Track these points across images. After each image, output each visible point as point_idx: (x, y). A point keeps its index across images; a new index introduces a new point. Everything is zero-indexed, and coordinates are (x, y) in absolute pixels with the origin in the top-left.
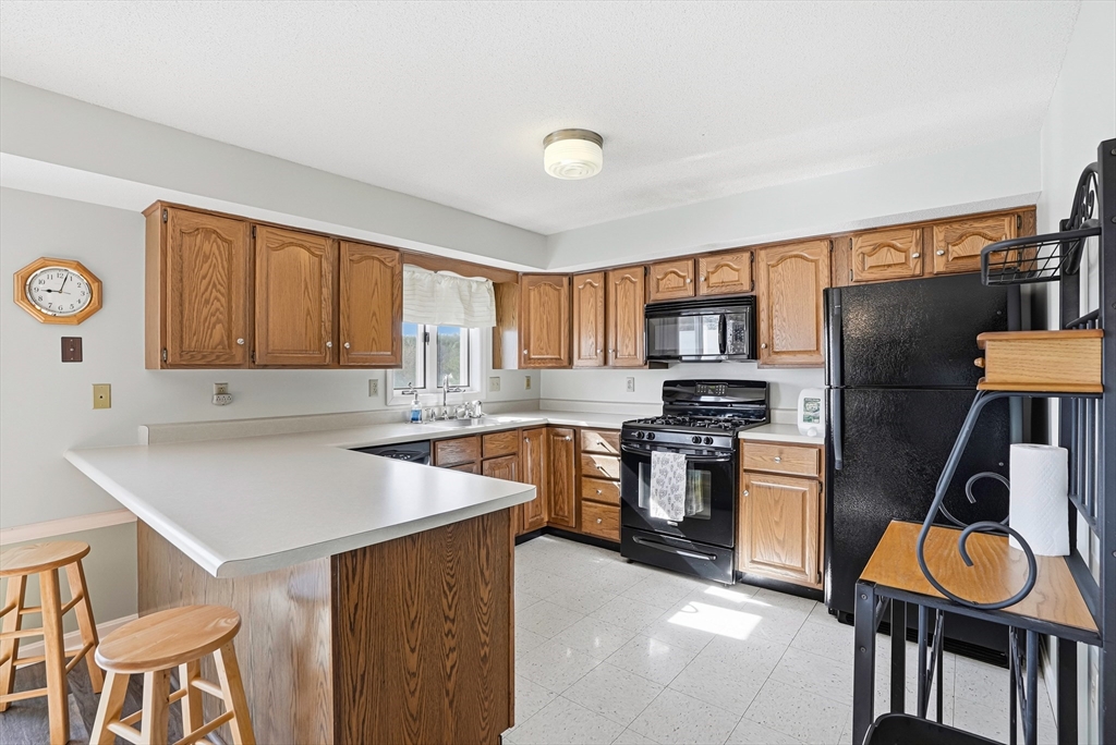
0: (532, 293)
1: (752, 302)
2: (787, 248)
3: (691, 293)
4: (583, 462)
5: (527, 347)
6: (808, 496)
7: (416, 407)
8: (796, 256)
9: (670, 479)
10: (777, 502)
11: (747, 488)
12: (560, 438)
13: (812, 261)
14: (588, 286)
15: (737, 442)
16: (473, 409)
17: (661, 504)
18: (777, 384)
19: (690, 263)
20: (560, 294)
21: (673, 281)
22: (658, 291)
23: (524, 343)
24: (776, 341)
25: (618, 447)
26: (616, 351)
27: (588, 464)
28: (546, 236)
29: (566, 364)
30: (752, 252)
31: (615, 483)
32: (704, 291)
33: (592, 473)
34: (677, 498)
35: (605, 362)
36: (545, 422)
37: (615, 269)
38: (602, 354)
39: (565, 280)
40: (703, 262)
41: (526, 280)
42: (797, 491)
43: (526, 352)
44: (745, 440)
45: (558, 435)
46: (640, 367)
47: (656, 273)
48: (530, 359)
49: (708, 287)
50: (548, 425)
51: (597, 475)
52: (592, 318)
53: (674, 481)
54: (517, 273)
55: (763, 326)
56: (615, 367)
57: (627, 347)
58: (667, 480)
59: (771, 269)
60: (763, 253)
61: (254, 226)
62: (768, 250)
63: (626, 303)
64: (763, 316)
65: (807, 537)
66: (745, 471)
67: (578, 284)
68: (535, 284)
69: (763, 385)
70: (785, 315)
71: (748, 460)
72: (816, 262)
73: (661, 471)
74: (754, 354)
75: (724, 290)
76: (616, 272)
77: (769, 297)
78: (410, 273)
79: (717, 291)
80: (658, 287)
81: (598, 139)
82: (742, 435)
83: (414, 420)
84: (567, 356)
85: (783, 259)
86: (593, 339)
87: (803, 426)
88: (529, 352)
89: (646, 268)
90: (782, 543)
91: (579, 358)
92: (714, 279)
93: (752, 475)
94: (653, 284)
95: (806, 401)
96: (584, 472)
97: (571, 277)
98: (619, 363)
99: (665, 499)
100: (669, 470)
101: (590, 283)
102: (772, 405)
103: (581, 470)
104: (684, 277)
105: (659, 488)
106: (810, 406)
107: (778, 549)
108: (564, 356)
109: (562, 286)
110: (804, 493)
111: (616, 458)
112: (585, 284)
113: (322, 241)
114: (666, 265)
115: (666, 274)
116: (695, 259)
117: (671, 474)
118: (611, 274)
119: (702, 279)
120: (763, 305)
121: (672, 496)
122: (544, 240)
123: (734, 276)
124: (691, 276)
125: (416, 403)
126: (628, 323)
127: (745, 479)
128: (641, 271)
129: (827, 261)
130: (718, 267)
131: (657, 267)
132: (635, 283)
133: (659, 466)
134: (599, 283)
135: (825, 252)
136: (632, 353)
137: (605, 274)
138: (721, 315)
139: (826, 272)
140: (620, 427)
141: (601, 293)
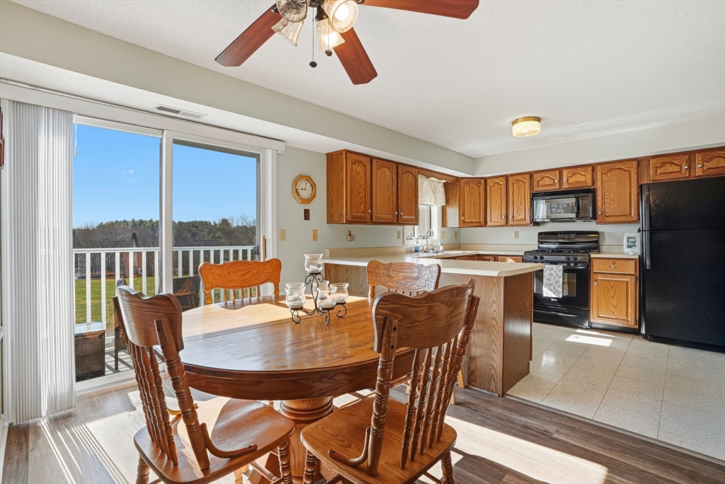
0: (465, 188)
1: (592, 192)
2: (613, 165)
3: (558, 187)
5: (464, 216)
6: (629, 283)
7: (417, 245)
8: (618, 169)
10: (612, 287)
11: (596, 281)
13: (627, 171)
15: (590, 258)
16: (439, 247)
17: (550, 290)
18: (603, 233)
19: (557, 172)
20: (480, 189)
21: (547, 181)
22: (538, 186)
23: (462, 214)
24: (607, 210)
26: (513, 217)
28: (474, 159)
29: (483, 224)
30: (593, 167)
32: (565, 186)
34: (559, 287)
35: (507, 222)
37: (512, 175)
38: (505, 219)
39: (483, 181)
40: (565, 172)
42: (623, 281)
43: (463, 218)
44: (594, 258)
46: (527, 225)
47: (537, 177)
48: (465, 222)
49: (568, 184)
50: (478, 255)
52: (499, 200)
53: (557, 278)
54: (458, 177)
55: (599, 203)
56: (512, 226)
57: (520, 215)
58: (552, 278)
59: (604, 175)
60: (599, 167)
61: (372, 158)
62: (602, 166)
63: (519, 193)
64: (599, 198)
65: (629, 303)
66: (594, 273)
67: (490, 183)
68: (467, 183)
69: (597, 233)
70: (612, 198)
71: (596, 267)
72: (630, 171)
73: (549, 274)
74: (594, 217)
75: (577, 185)
76: (513, 177)
77: (602, 189)
78: (421, 179)
79: (573, 186)
80: (538, 184)
81: (538, 119)
82: (592, 256)
83: (416, 251)
85: (611, 170)
86: (499, 211)
87: (626, 250)
88: (465, 218)
89: (531, 175)
90: (615, 307)
91: (491, 221)
92: (571, 180)
93: (598, 275)
94: (535, 183)
95: (628, 238)
97: (485, 179)
98: (515, 223)
99: (552, 287)
100: (554, 273)
101: (498, 182)
102: (600, 243)
104: (553, 179)
105: (548, 282)
106: (630, 240)
107: (613, 309)
108: (482, 220)
109: (481, 184)
110: (627, 282)
112: (495, 183)
113: (392, 164)
114: (544, 173)
115: (543, 178)
116: (560, 170)
117: (555, 275)
118: (510, 178)
119: (565, 180)
120: (599, 193)
121: (556, 286)
122: (474, 161)
123: (583, 179)
124: (558, 178)
125: (417, 243)
126: (521, 203)
127: (593, 277)
128: (528, 176)
129: (636, 171)
130: (574, 174)
131: (538, 174)
132: (524, 182)
133: (548, 272)
134: (503, 182)
135: (635, 166)
136: (523, 218)
137: (506, 177)
138: (577, 198)
139: (635, 176)
140: (523, 254)
141: (504, 188)
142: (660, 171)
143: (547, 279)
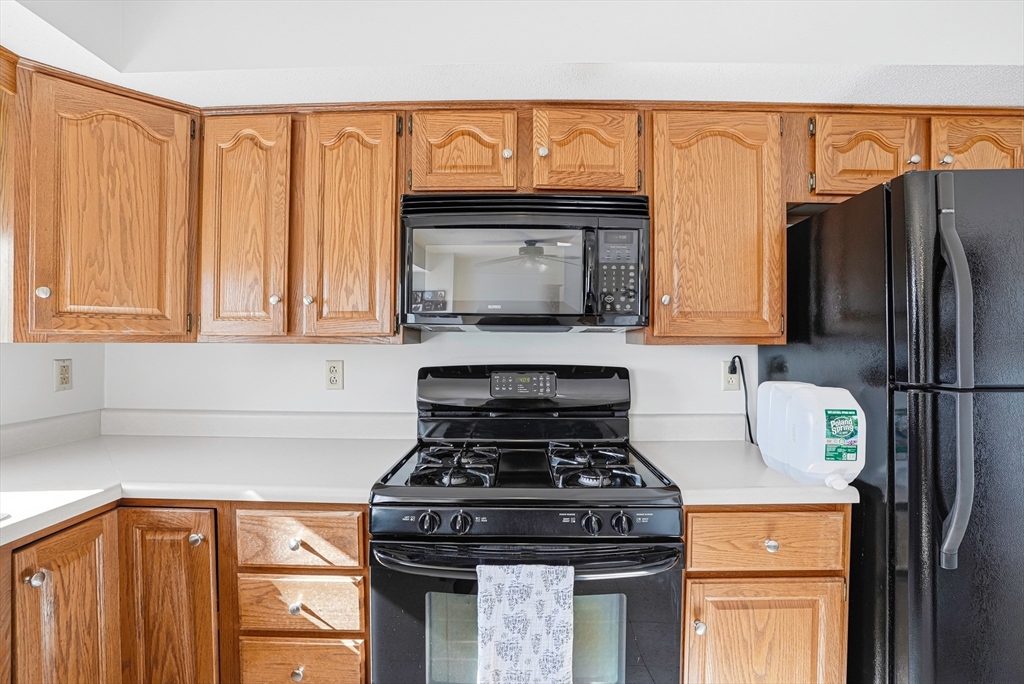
0: (70, 132)
2: (705, 118)
3: (510, 181)
4: (245, 597)
5: (52, 277)
8: (723, 134)
9: (538, 638)
10: (760, 635)
11: (700, 615)
12: (168, 537)
13: (750, 147)
14: (248, 144)
19: (510, 118)
21: (467, 152)
22: (429, 170)
25: (356, 549)
26: (318, 301)
27: (259, 601)
29: (179, 328)
31: (348, 643)
32: (543, 178)
33: (273, 624)
35: (292, 325)
36: (116, 497)
37: (320, 111)
38: (282, 308)
39: (182, 125)
40: (542, 119)
41: (47, 87)
43: (43, 293)
44: (693, 508)
45: (158, 527)
46: (379, 338)
47: (427, 131)
48: (59, 314)
49: (552, 170)
50: (123, 504)
51: (288, 625)
52: (254, 220)
53: (547, 643)
55: (661, 260)
56: (315, 339)
57: (349, 292)
58: (526, 644)
59: (677, 153)
60: (662, 119)
62: (673, 115)
63: (349, 193)
64: (662, 241)
66: (692, 575)
67: (217, 135)
70: (703, 243)
71: (702, 551)
72: (758, 149)
73: (510, 623)
75: (584, 180)
76: (323, 118)
79: (568, 181)
80: (430, 162)
84: (181, 312)
85: (702, 136)
86: (256, 272)
88: (56, 293)
89: (402, 117)
91: (217, 315)
92: (562, 158)
93: (709, 585)
94: (418, 155)
95: (829, 415)
96: (248, 623)
97: (195, 117)
98: (330, 328)
100: (531, 613)
101: (252, 139)
103: (237, 618)
104: (492, 147)
105: (505, 666)
108: (174, 308)
109: (171, 134)
111: (348, 580)
112: (238, 141)
114: (453, 117)
115: (451, 137)
116: (520, 112)
117: (537, 626)
118: (309, 122)
119: (540, 153)
120: (662, 220)
123: (604, 156)
124: (511, 143)
126: (354, 238)
128: (388, 123)
129: (777, 150)
130: (576, 133)
131: (429, 117)
132: (371, 147)
133: (502, 608)
134: (276, 139)
135: (775, 132)
136: (363, 307)
137: (295, 120)
138: (588, 229)
139: (776, 171)
140: (363, 496)
141: (282, 164)
142: (845, 161)
143: (502, 650)
